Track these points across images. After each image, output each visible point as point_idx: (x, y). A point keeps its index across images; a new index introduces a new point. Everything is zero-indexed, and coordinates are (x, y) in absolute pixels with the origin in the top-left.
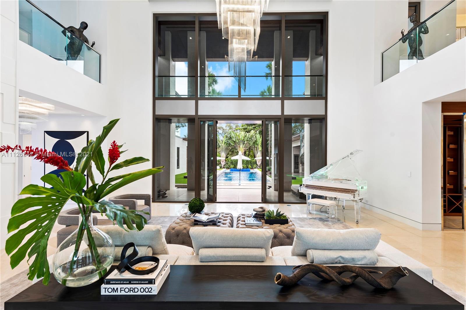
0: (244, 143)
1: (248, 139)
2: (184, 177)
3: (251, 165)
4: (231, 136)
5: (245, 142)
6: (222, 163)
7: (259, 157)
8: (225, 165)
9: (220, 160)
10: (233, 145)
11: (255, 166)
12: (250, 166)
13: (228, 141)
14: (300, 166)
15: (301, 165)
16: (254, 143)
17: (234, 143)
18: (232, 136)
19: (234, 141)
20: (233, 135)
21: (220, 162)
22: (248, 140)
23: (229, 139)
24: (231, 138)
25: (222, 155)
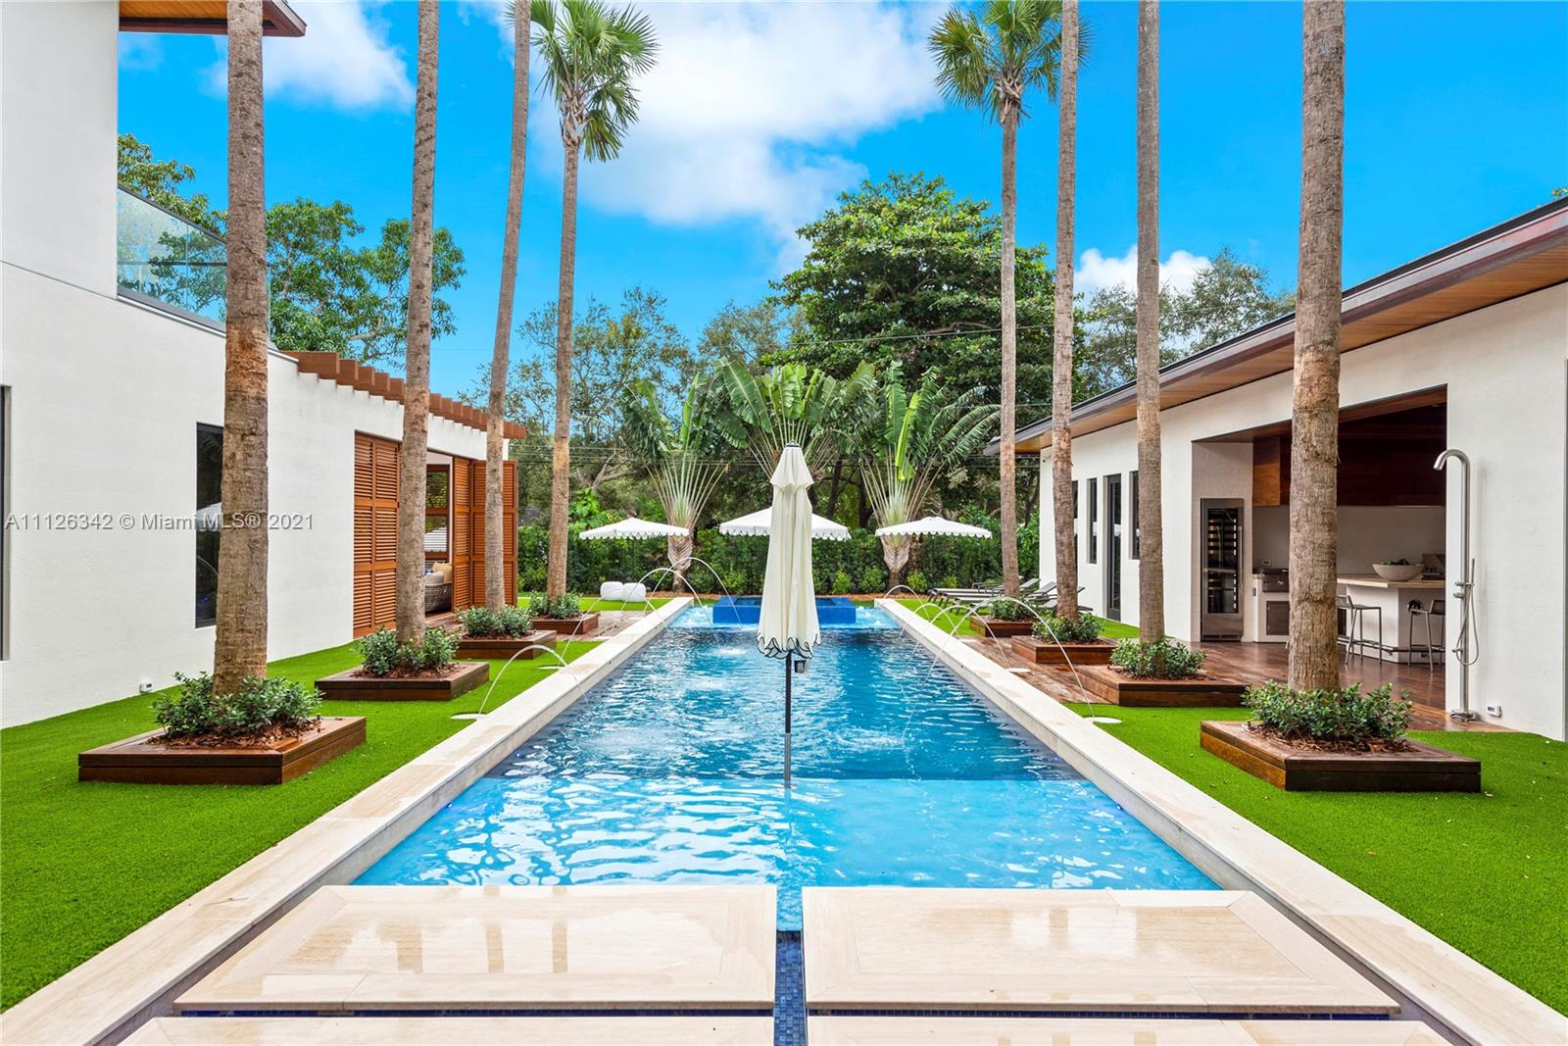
0: (808, 439)
1: (834, 414)
2: (84, 760)
3: (847, 571)
4: (731, 393)
5: (818, 432)
6: (672, 556)
7: (896, 522)
8: (690, 570)
9: (664, 539)
10: (742, 451)
11: (873, 574)
12: (841, 575)
13: (708, 426)
14: (1248, 594)
15: (1254, 582)
16: (868, 437)
17: (747, 440)
18: (738, 397)
19: (747, 426)
20: (740, 387)
21: (660, 551)
22: (832, 420)
23: (721, 410)
24: (725, 406)
25: (675, 512)
